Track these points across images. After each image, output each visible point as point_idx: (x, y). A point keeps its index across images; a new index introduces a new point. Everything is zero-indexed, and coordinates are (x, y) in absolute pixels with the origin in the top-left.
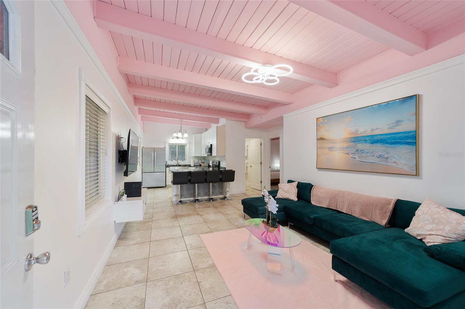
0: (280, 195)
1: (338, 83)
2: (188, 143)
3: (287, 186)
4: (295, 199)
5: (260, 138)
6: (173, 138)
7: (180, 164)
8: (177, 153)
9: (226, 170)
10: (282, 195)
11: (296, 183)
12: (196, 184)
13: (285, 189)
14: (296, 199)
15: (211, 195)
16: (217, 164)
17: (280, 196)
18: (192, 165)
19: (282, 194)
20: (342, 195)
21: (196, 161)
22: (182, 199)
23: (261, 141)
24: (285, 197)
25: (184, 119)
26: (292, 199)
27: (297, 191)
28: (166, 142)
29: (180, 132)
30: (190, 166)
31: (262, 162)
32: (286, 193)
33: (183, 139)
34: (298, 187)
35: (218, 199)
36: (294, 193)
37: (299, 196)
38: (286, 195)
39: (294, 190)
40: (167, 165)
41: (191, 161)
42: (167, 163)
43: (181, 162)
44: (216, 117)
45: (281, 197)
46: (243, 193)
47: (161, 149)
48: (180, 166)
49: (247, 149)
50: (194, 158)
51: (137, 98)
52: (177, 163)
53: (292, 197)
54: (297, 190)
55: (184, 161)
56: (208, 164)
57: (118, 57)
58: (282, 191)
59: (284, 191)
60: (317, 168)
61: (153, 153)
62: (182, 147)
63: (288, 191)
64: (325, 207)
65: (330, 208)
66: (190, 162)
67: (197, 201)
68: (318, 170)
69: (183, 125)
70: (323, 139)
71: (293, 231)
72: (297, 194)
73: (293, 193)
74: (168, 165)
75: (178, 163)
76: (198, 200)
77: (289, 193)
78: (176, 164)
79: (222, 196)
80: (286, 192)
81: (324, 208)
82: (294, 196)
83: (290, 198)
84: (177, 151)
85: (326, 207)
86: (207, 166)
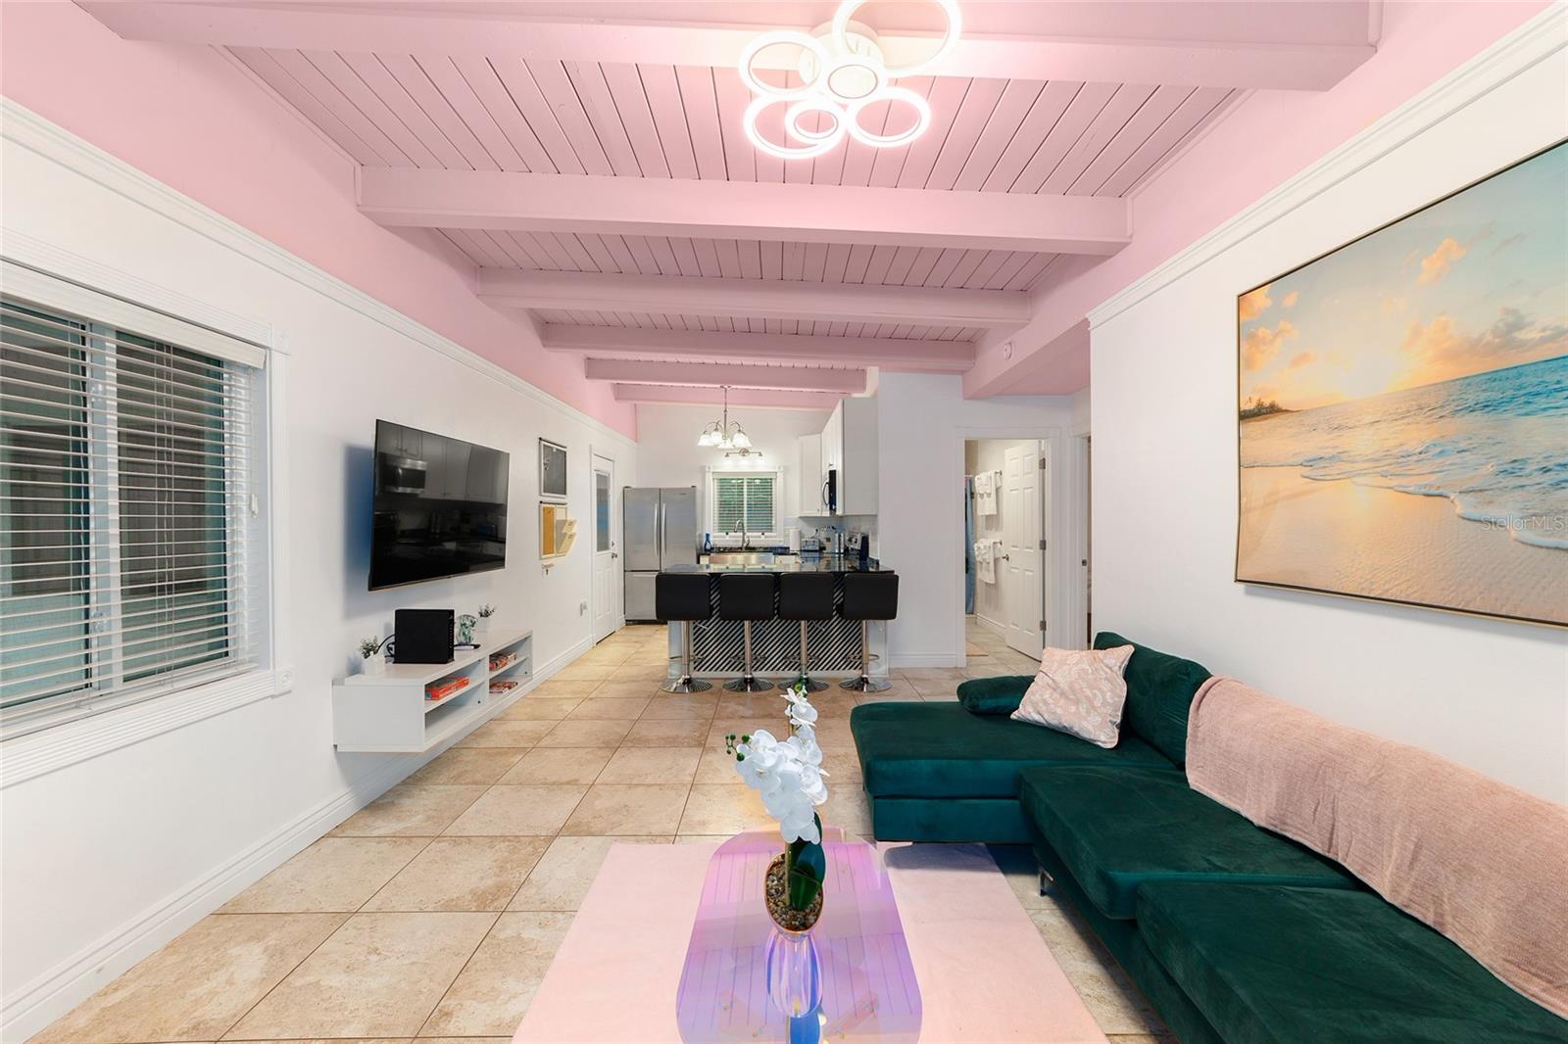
0: (1034, 705)
1: (1372, 38)
2: (782, 469)
3: (1077, 664)
4: (1103, 738)
5: (1040, 439)
6: (727, 455)
7: (751, 545)
8: (745, 506)
9: (881, 569)
10: (1043, 708)
11: (1127, 651)
12: (747, 623)
13: (1062, 679)
14: (1108, 738)
15: (804, 667)
16: (858, 546)
17: (1031, 710)
18: (794, 547)
19: (1045, 702)
20: (1373, 774)
21: (810, 533)
22: (695, 675)
23: (1042, 452)
24: (1054, 721)
25: (734, 384)
26: (1085, 735)
27: (1125, 694)
28: (707, 469)
29: (716, 430)
30: (783, 551)
31: (1046, 539)
32: (1062, 701)
33: (761, 455)
34: (1129, 674)
35: (834, 685)
36: (1105, 704)
37: (1130, 726)
38: (1059, 711)
39: (1106, 686)
40: (708, 547)
41: (791, 534)
42: (711, 539)
43: (756, 538)
44: (852, 365)
45: (1037, 717)
46: (956, 668)
47: (682, 492)
48: (751, 549)
49: (999, 484)
50: (802, 524)
51: (553, 323)
52: (744, 541)
53: (1090, 728)
54: (1125, 689)
55: (766, 534)
56: (842, 546)
57: (359, 168)
58: (1048, 685)
59: (1055, 690)
60: (1237, 580)
61: (656, 505)
62: (765, 485)
63: (1073, 691)
64: (1256, 821)
65: (1289, 835)
66: (787, 536)
67: (749, 688)
68: (1248, 593)
69: (730, 404)
70: (1273, 410)
71: (1058, 913)
72: (1120, 714)
73: (1097, 704)
74: (712, 548)
75: (746, 539)
76: (752, 680)
77: (1077, 702)
78: (740, 544)
79: (853, 674)
80: (1063, 694)
81: (1252, 823)
82: (1099, 719)
83: (1076, 729)
84: (745, 500)
85: (1263, 824)
86: (839, 553)
